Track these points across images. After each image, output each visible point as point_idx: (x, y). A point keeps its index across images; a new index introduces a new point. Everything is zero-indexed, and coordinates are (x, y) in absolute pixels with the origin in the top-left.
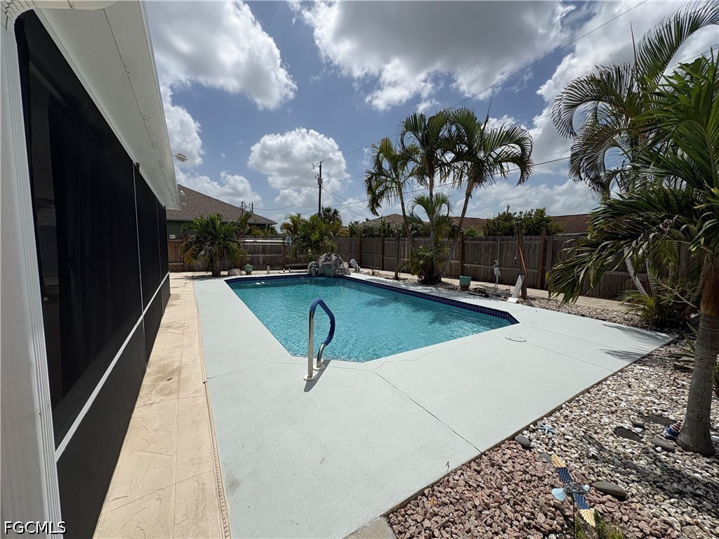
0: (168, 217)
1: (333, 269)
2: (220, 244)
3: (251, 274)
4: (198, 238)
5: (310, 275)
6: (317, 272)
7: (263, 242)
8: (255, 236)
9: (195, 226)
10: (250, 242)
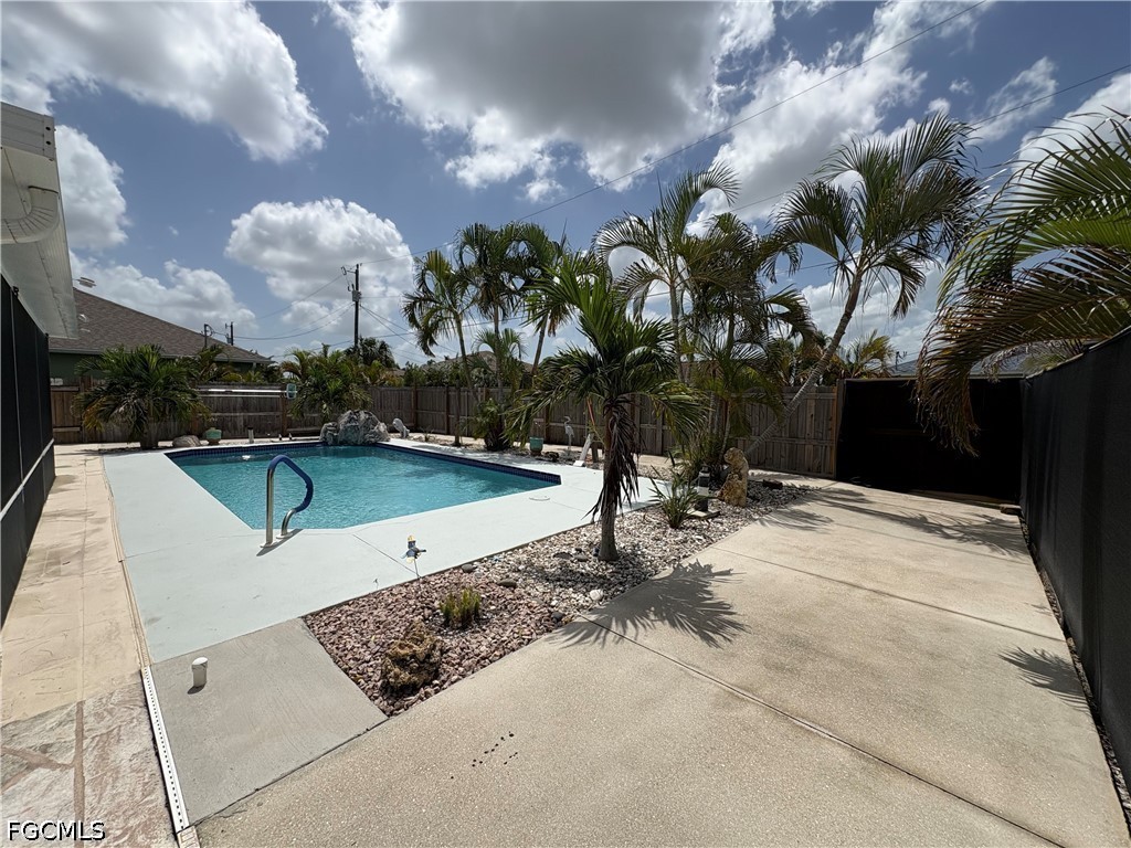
0: (52, 347)
1: (362, 433)
2: (156, 394)
3: (218, 444)
4: (112, 385)
5: (325, 443)
6: (335, 439)
7: (243, 393)
8: (228, 383)
9: (105, 365)
10: (219, 393)
